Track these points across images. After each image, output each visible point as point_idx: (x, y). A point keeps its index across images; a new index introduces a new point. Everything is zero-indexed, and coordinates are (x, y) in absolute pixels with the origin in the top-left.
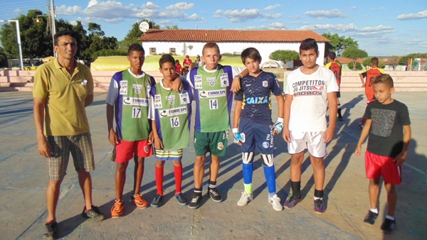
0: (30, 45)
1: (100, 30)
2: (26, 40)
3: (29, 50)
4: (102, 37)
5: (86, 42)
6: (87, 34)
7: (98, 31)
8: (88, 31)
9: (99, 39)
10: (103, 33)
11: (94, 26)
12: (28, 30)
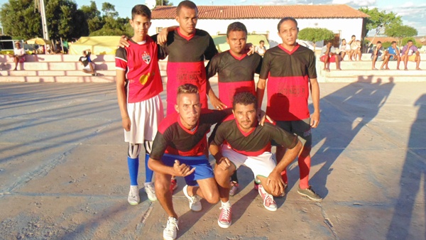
0: (30, 26)
1: (114, 10)
2: (26, 21)
3: (29, 31)
4: (116, 18)
5: (99, 24)
6: (101, 15)
7: (112, 12)
8: (102, 12)
9: (113, 20)
10: (116, 14)
11: (108, 6)
12: (27, 10)
